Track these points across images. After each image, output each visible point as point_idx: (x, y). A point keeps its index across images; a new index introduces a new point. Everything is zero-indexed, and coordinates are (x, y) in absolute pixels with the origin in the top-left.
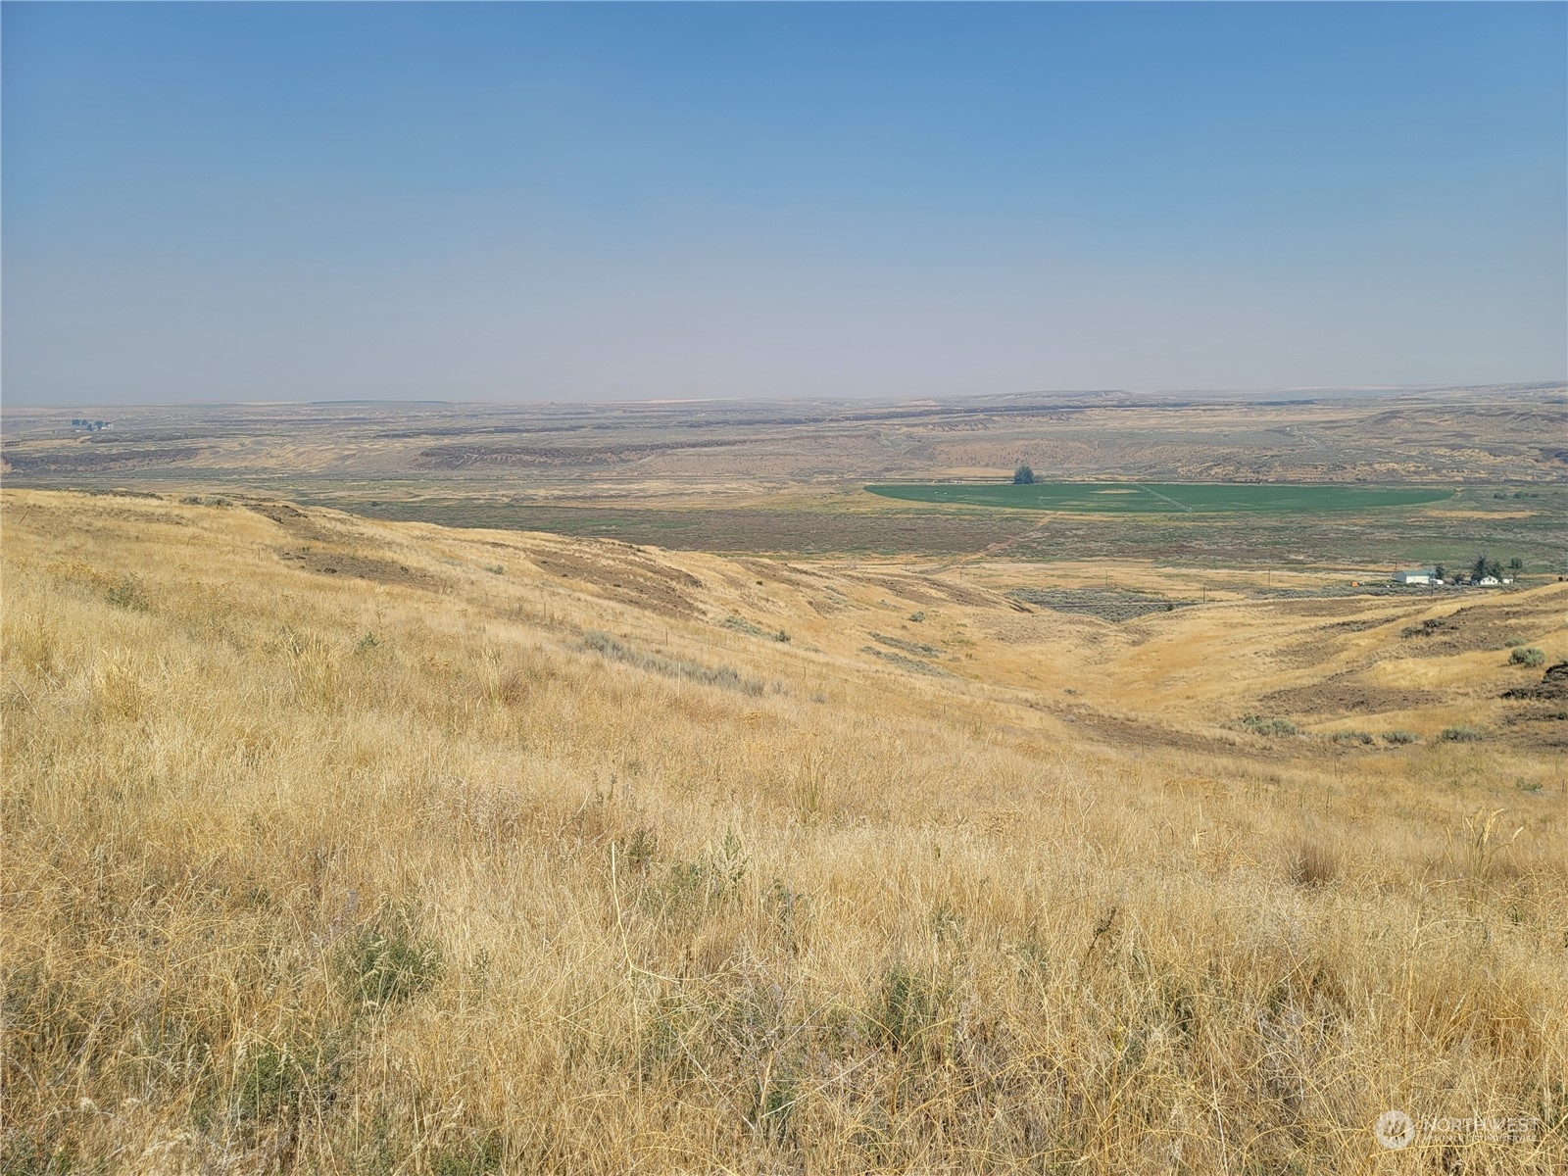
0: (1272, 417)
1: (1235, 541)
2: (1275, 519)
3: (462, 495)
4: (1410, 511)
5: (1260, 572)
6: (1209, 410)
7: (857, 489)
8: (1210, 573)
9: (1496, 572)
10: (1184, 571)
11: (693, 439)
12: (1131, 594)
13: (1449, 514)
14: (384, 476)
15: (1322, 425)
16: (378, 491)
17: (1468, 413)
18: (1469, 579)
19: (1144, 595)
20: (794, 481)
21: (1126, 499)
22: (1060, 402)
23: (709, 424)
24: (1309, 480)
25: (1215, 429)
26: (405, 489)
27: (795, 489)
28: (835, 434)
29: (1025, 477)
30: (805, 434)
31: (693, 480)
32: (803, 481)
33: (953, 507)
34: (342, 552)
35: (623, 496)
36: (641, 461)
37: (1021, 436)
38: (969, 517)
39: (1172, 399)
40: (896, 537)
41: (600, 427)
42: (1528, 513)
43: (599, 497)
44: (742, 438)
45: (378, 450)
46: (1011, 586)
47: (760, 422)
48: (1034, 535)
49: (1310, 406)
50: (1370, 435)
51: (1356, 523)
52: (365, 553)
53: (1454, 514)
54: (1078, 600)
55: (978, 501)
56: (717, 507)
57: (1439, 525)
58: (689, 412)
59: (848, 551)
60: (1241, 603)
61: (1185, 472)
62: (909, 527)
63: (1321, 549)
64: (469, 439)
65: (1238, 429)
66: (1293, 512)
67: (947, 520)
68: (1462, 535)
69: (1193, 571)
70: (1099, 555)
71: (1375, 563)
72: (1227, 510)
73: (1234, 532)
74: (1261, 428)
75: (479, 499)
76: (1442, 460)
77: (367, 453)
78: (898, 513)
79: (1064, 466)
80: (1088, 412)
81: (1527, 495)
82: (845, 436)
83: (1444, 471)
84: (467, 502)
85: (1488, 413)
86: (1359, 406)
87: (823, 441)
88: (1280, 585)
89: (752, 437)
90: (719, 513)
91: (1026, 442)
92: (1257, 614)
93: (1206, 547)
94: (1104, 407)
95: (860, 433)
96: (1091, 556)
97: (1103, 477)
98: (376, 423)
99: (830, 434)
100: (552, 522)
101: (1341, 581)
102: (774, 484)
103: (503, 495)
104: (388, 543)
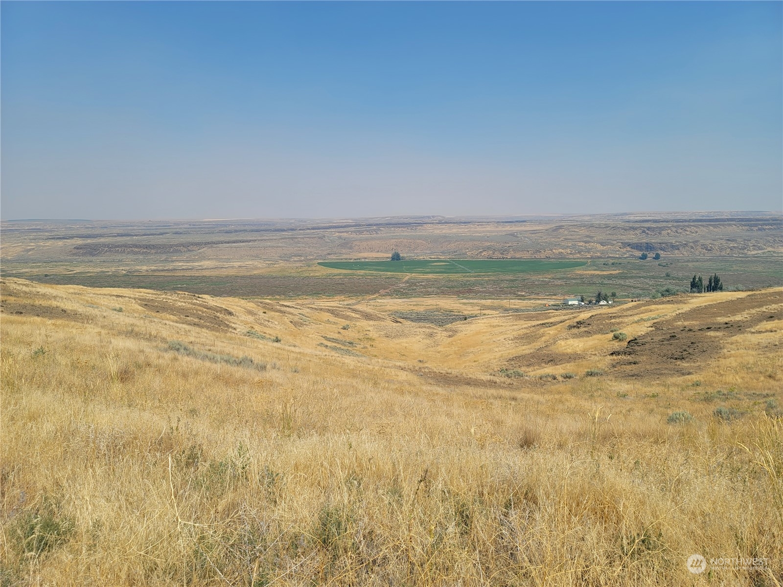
0: (508, 228)
1: (494, 286)
2: (511, 276)
3: (99, 270)
4: (569, 271)
5: (505, 301)
6: (480, 225)
7: (314, 264)
8: (483, 302)
9: (605, 299)
10: (471, 301)
11: (227, 239)
12: (448, 313)
13: (585, 272)
14: (52, 260)
15: (530, 232)
16: (48, 268)
17: (591, 227)
18: (595, 302)
19: (454, 313)
20: (281, 260)
21: (444, 267)
22: (412, 221)
23: (236, 231)
24: (525, 258)
25: (483, 234)
26: (65, 267)
27: (282, 264)
28: (302, 236)
29: (396, 257)
30: (287, 236)
31: (228, 260)
32: (287, 260)
33: (362, 272)
34: (26, 302)
35: (190, 269)
36: (199, 251)
37: (394, 237)
38: (370, 277)
39: (463, 220)
40: (334, 288)
41: (176, 233)
42: (617, 272)
43: (176, 270)
44: (254, 238)
45: (48, 246)
46: (391, 310)
47: (263, 230)
48: (401, 285)
49: (524, 223)
50: (551, 237)
51: (546, 277)
52: (40, 303)
53: (587, 272)
54: (423, 317)
55: (374, 269)
56: (241, 274)
57: (581, 277)
58: (225, 225)
59: (310, 295)
60: (497, 316)
61: (470, 254)
62: (341, 282)
63: (533, 289)
64: (102, 240)
65: (493, 234)
66: (519, 272)
67: (360, 279)
68: (591, 282)
69: (475, 301)
70: (432, 294)
71: (555, 295)
72: (490, 272)
73: (493, 282)
74: (504, 233)
75: (109, 272)
76: (582, 248)
77: (41, 248)
78: (335, 276)
79: (415, 252)
80: (425, 226)
81: (617, 263)
82: (308, 237)
83: (583, 253)
84: (102, 273)
85: (599, 227)
86: (546, 223)
87: (296, 240)
88: (514, 306)
89: (259, 238)
90: (243, 277)
91: (396, 240)
92: (505, 320)
93: (481, 290)
94: (432, 223)
95: (314, 236)
96: (429, 295)
97: (433, 257)
98: (47, 231)
99: (300, 236)
100: (150, 283)
101: (541, 304)
102: (272, 262)
103: (122, 270)
104: (54, 297)
